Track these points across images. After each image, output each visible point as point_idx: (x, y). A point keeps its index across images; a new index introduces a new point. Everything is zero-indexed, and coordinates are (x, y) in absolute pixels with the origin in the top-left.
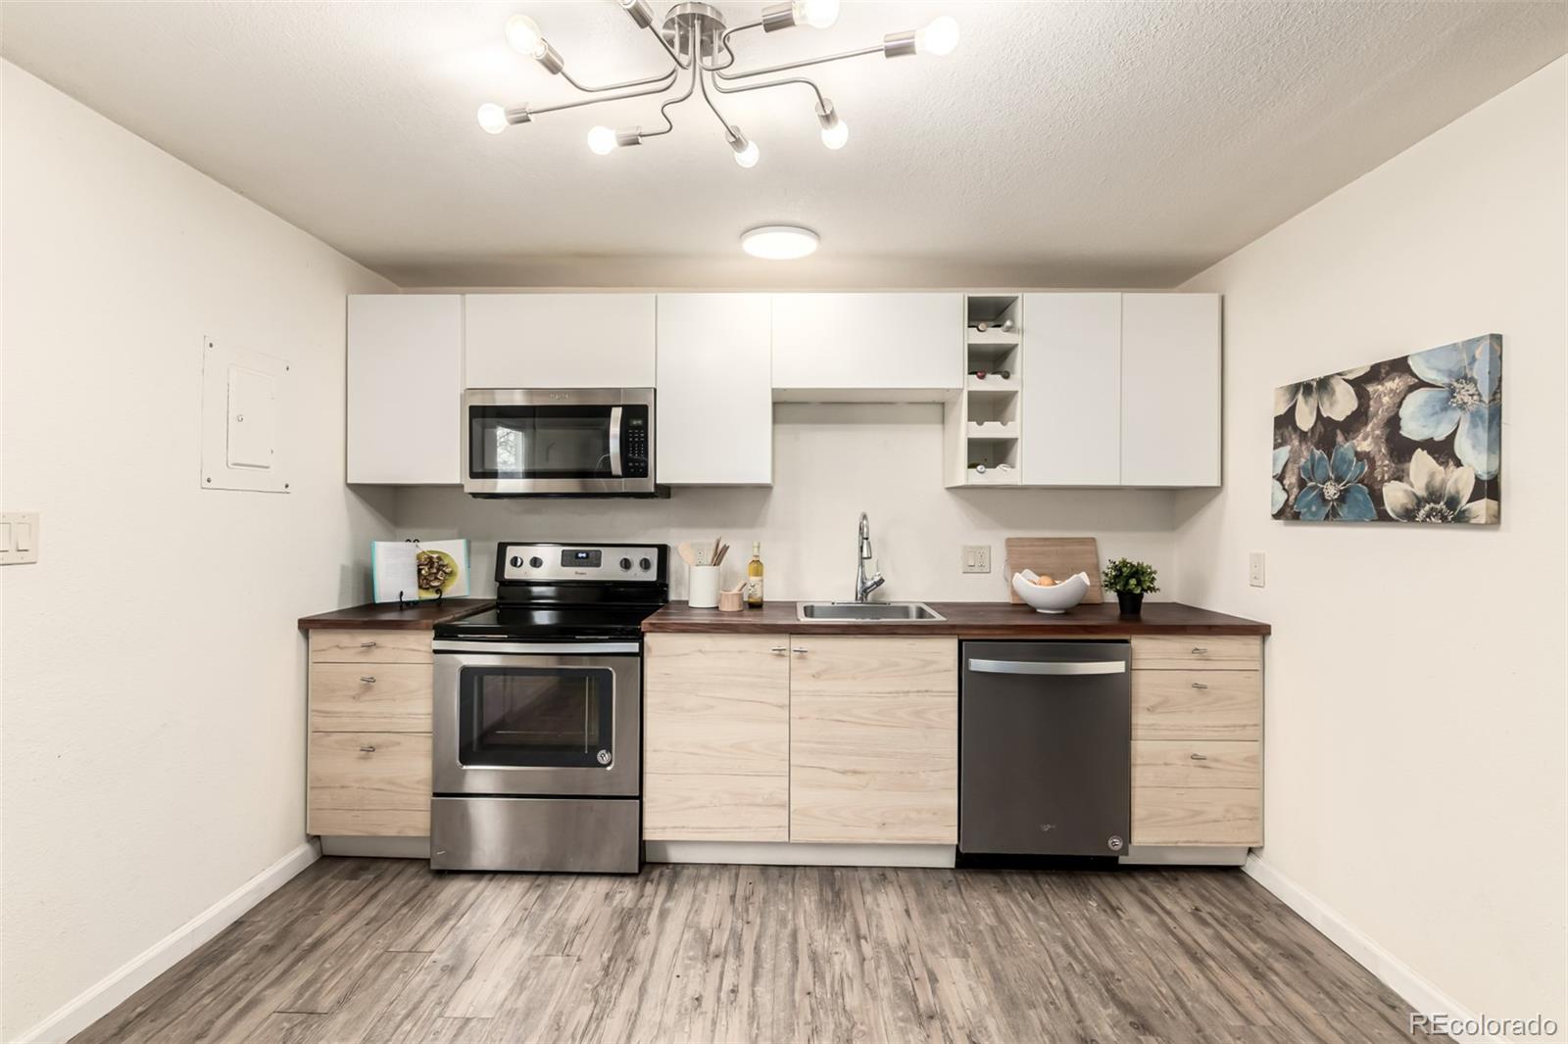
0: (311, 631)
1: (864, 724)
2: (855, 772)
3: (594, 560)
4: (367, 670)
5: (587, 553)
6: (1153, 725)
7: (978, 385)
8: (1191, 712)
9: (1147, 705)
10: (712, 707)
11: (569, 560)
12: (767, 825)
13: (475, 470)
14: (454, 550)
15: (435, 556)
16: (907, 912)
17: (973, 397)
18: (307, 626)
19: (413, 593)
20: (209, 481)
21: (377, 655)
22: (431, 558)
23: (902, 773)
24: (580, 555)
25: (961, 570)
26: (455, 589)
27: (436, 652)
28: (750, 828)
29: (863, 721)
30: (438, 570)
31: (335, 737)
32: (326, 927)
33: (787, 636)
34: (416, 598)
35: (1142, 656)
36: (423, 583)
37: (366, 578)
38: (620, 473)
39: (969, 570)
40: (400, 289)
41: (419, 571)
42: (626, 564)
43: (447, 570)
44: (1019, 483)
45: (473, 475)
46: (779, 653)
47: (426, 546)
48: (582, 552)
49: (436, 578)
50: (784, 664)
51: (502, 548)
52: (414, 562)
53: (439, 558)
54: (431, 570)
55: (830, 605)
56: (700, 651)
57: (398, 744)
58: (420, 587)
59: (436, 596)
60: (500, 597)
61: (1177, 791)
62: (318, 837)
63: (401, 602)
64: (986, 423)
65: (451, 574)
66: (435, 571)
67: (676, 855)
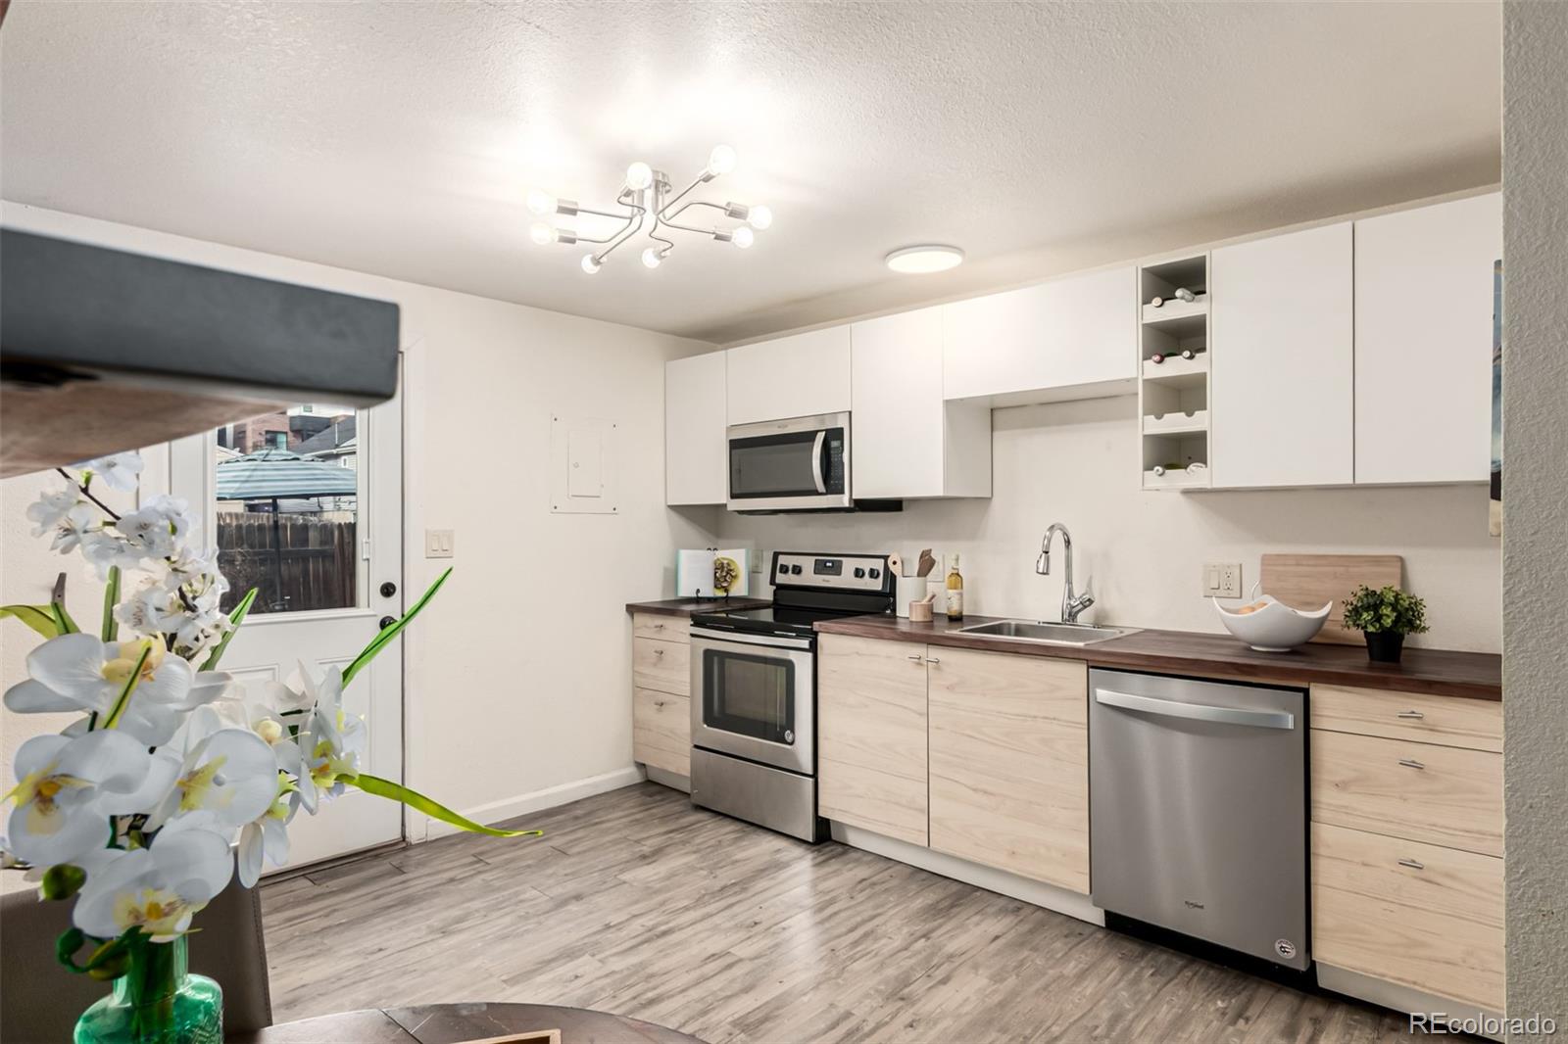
0: (635, 615)
1: (992, 744)
2: (985, 792)
3: (836, 570)
4: (660, 645)
5: (832, 562)
6: (1346, 807)
7: (1155, 370)
8: (1405, 800)
9: (1337, 779)
10: (866, 706)
11: (821, 568)
12: (912, 828)
13: (734, 492)
14: (738, 557)
15: (725, 562)
16: (997, 938)
17: (1153, 384)
18: (632, 609)
19: (708, 591)
20: (555, 508)
21: (665, 635)
22: (723, 564)
23: (1030, 802)
24: (828, 564)
25: (1202, 594)
26: (739, 589)
27: (692, 635)
28: (896, 825)
29: (995, 741)
30: (728, 573)
31: (646, 692)
32: (610, 817)
33: (925, 645)
34: (711, 595)
35: (1325, 713)
36: (717, 584)
37: (672, 577)
38: (824, 491)
39: (1213, 592)
40: (720, 346)
41: (716, 573)
42: (859, 573)
43: (733, 574)
44: (1209, 487)
45: (733, 496)
46: (919, 661)
47: (722, 554)
48: (829, 561)
49: (726, 580)
50: (922, 673)
51: (776, 555)
52: (712, 567)
53: (728, 564)
54: (723, 574)
55: (1037, 623)
56: (857, 653)
57: (675, 703)
58: (716, 587)
59: (725, 594)
60: (775, 599)
61: (1384, 905)
62: (644, 765)
63: (698, 597)
64: (1166, 416)
65: (735, 577)
66: (724, 574)
67: (853, 839)
